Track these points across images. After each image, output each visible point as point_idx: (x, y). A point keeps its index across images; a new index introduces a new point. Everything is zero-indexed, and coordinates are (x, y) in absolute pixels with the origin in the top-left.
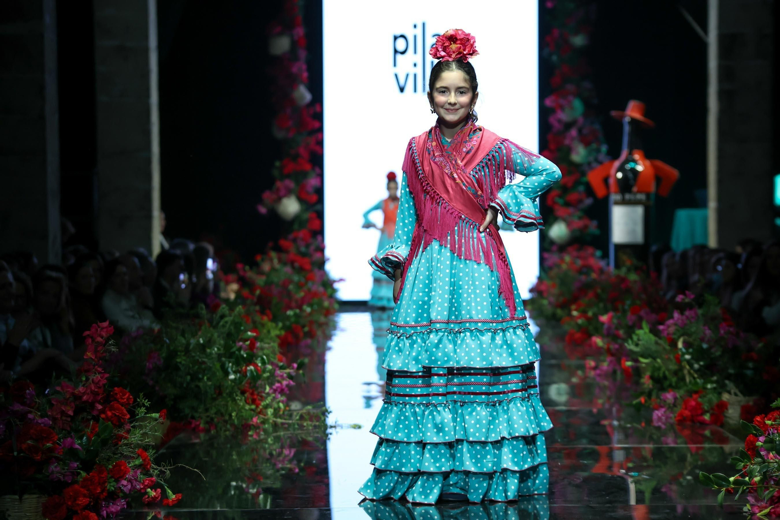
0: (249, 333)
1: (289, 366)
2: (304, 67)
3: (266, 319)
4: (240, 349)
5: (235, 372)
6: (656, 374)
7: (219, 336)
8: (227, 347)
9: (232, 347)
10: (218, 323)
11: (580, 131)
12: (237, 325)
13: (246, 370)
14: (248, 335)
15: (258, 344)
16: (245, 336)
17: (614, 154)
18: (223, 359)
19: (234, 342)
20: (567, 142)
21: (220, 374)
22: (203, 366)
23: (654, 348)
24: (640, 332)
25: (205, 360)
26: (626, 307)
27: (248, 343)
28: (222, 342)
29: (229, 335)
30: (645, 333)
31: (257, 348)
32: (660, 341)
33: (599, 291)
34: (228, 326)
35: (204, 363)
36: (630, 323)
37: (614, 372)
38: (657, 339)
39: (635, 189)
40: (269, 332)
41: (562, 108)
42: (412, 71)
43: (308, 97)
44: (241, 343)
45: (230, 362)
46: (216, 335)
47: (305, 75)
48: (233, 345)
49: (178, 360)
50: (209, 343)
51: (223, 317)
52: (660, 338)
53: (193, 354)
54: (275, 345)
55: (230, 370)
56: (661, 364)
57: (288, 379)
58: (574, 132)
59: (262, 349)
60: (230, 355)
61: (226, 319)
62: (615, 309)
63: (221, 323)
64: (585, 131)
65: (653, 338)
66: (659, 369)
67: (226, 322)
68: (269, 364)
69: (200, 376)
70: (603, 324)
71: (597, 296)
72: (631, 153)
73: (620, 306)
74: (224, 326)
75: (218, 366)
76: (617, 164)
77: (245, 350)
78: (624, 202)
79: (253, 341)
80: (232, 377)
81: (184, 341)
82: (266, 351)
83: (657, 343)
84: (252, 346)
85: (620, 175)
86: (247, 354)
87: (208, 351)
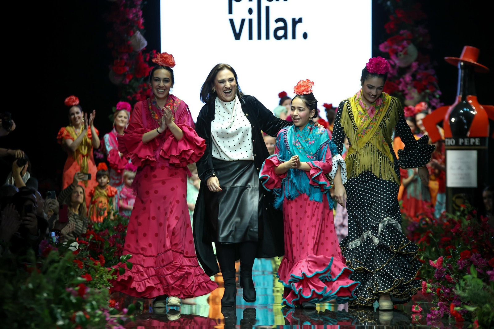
0: (79, 278)
1: (120, 311)
2: (141, 13)
3: (99, 263)
4: (69, 295)
5: (64, 318)
6: (485, 319)
7: (48, 282)
8: (56, 293)
9: (62, 293)
10: (47, 269)
11: (414, 76)
12: (67, 270)
13: (75, 317)
14: (78, 280)
15: (89, 290)
16: (74, 282)
17: (448, 100)
18: (53, 305)
19: (64, 287)
20: (400, 87)
21: (48, 320)
22: (31, 313)
23: (482, 293)
24: (467, 277)
25: (33, 306)
26: (457, 252)
27: (77, 288)
28: (51, 288)
29: (59, 280)
30: (473, 278)
31: (88, 294)
32: (488, 287)
33: (431, 235)
34: (57, 271)
35: (32, 309)
36: (460, 268)
37: (446, 316)
38: (484, 284)
39: (468, 134)
40: (101, 276)
41: (396, 53)
42: (247, 17)
43: (145, 43)
44: (71, 289)
45: (59, 308)
46: (45, 280)
47: (142, 21)
48: (63, 291)
49: (5, 307)
50: (39, 288)
51: (53, 262)
52: (488, 284)
53: (21, 301)
54: (107, 290)
55: (58, 316)
56: (490, 309)
57: (118, 325)
58: (408, 77)
59: (92, 294)
60: (60, 302)
61: (56, 265)
62: (447, 254)
63: (51, 269)
64: (418, 77)
65: (481, 283)
66: (488, 314)
67: (56, 268)
68: (99, 308)
69: (28, 323)
70: (435, 268)
71: (429, 240)
72: (464, 98)
73: (451, 251)
74: (53, 272)
75: (46, 312)
76: (451, 108)
77: (75, 296)
78: (457, 147)
79: (84, 286)
80: (60, 323)
81: (11, 287)
82: (97, 297)
83: (484, 288)
84: (81, 292)
85: (453, 120)
86: (77, 299)
87: (38, 296)
